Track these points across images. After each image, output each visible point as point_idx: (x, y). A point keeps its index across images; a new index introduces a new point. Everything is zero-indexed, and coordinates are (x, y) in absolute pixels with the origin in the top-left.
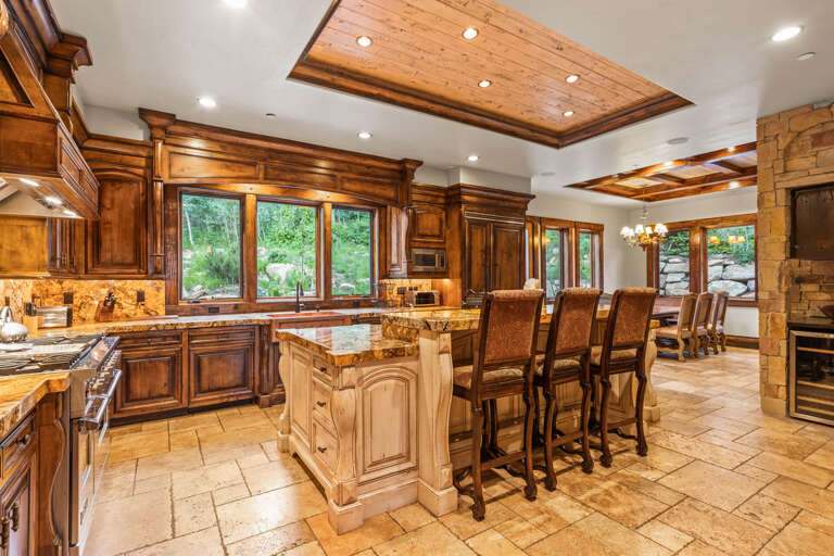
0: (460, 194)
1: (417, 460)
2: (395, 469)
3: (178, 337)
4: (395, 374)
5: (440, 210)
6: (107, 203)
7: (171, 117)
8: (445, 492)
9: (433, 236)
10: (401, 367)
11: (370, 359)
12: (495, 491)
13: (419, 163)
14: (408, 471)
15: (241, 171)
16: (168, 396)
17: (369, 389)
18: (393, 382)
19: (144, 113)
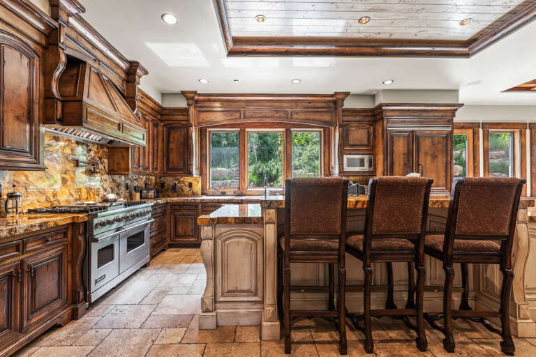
0: (382, 112)
1: (263, 297)
2: (245, 299)
3: (197, 206)
4: (246, 235)
5: (368, 126)
6: (171, 140)
7: (195, 93)
8: (269, 324)
9: (362, 145)
10: (250, 231)
11: (225, 223)
12: (321, 337)
13: (347, 94)
14: (256, 302)
15: (231, 116)
16: (192, 236)
17: (227, 242)
18: (244, 240)
19: (183, 93)
